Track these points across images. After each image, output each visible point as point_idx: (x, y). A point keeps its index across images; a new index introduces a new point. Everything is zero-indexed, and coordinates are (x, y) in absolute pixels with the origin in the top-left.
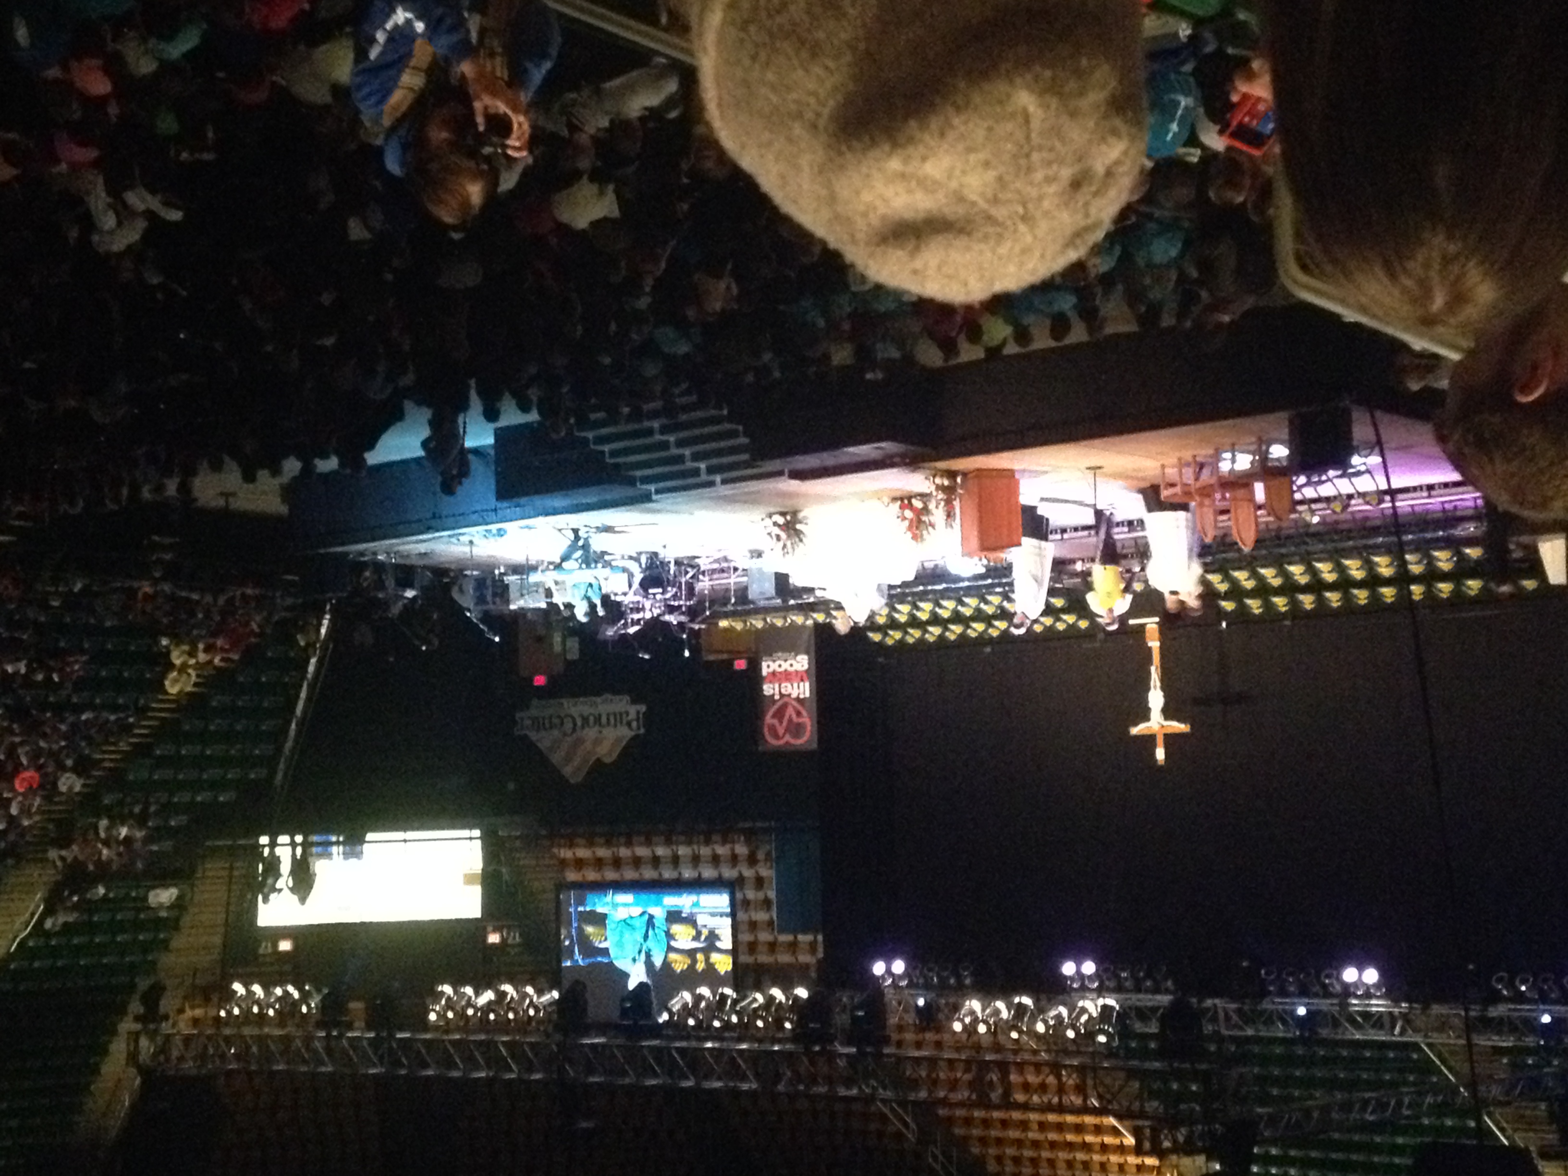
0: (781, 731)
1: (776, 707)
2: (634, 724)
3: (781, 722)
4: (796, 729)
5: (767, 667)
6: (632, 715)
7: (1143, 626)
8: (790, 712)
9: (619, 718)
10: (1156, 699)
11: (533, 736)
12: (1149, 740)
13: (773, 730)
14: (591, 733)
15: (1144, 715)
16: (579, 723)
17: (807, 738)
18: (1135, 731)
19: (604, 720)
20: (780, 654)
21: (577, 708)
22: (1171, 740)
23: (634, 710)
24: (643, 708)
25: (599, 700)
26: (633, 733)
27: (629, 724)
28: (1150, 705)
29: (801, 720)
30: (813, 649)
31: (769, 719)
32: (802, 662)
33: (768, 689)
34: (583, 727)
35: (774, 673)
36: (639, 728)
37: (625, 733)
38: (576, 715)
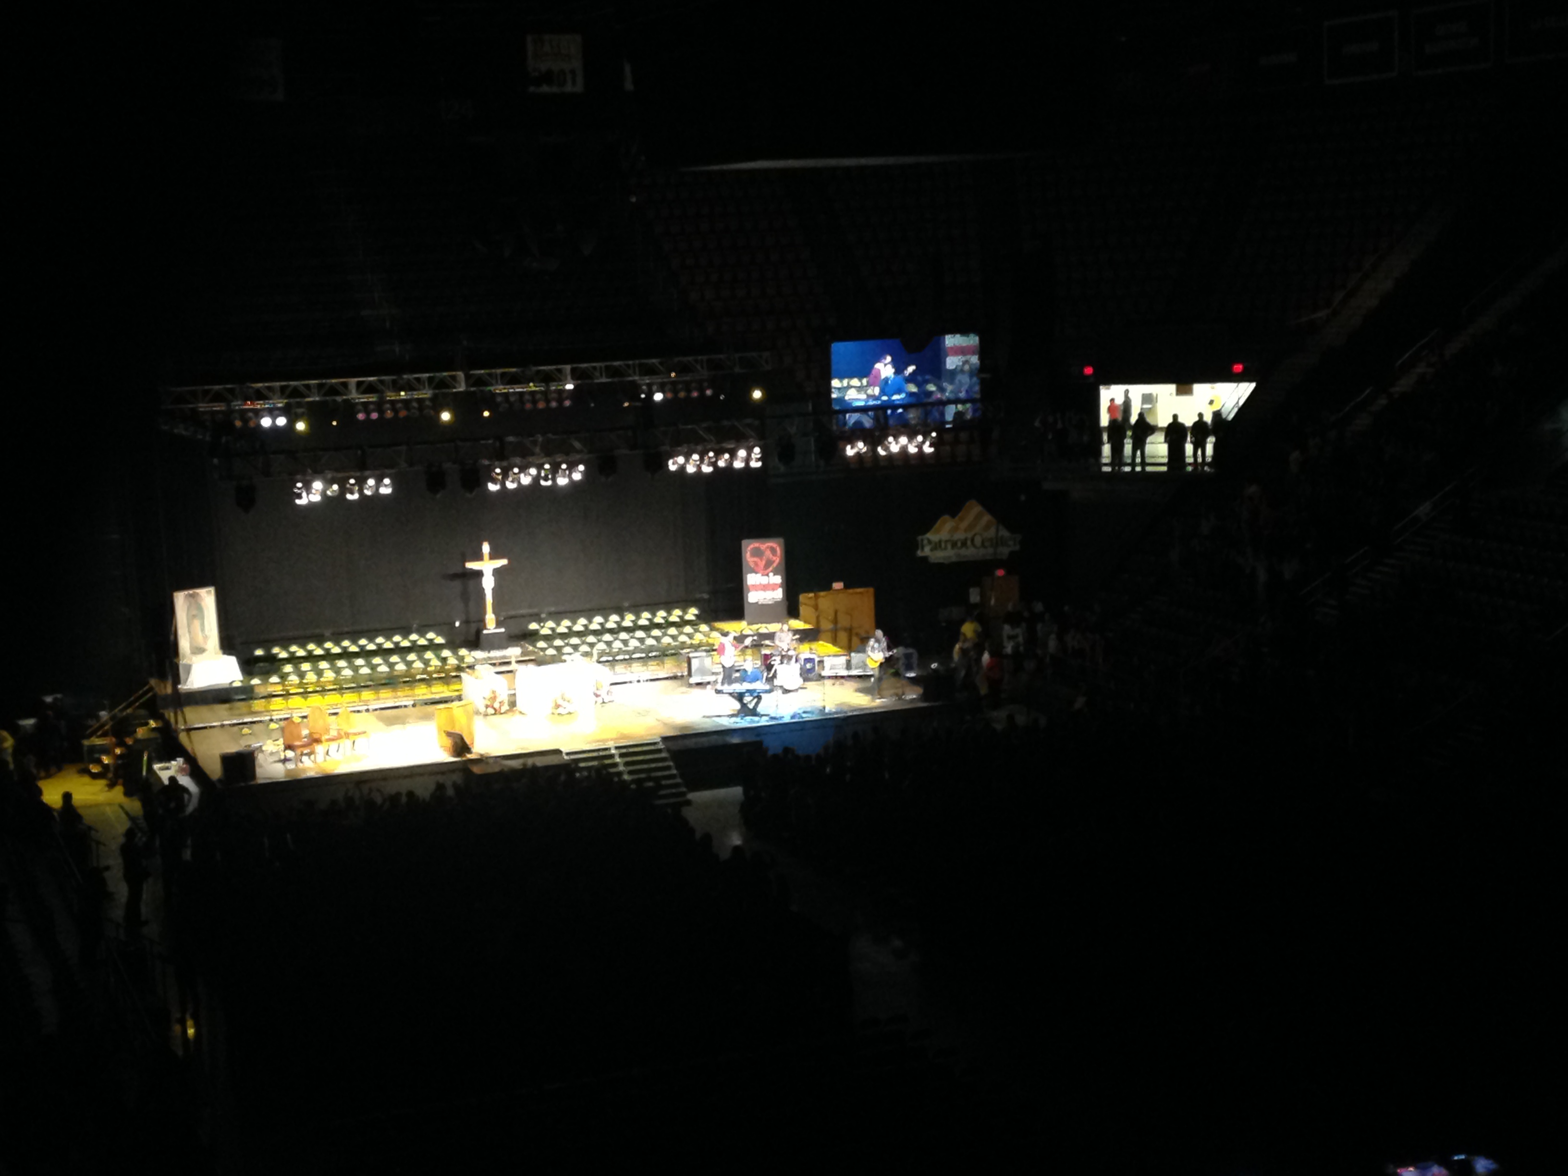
0: (768, 551)
1: (771, 569)
2: (925, 542)
3: (768, 558)
4: (757, 553)
5: (778, 594)
6: (927, 548)
7: (496, 628)
8: (762, 564)
9: (937, 546)
10: (488, 583)
11: (1004, 533)
13: (773, 550)
14: (960, 536)
16: (969, 543)
17: (749, 547)
18: (504, 562)
19: (949, 545)
20: (770, 603)
21: (969, 553)
23: (926, 551)
24: (920, 553)
26: (929, 535)
27: (930, 542)
29: (755, 559)
30: (746, 606)
31: (777, 560)
32: (753, 597)
33: (778, 579)
34: (966, 539)
35: (773, 590)
36: (922, 540)
38: (972, 548)
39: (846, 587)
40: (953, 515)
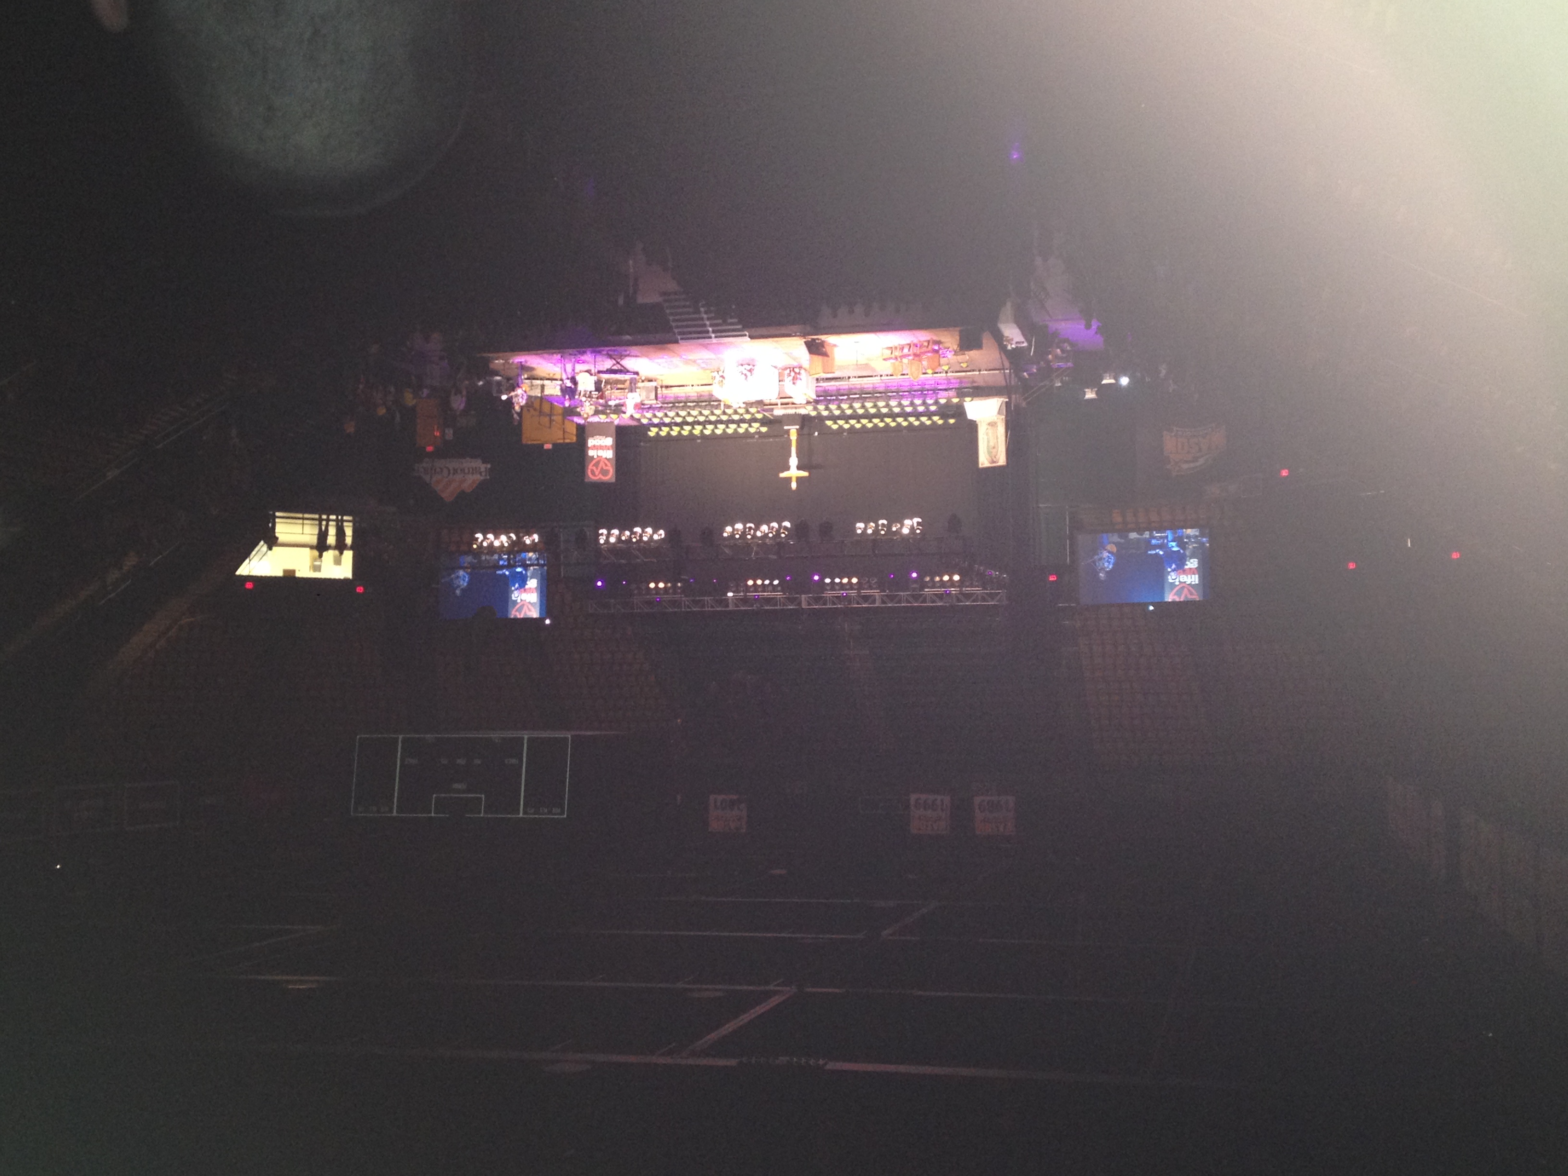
0: (597, 473)
1: (596, 460)
2: (483, 474)
3: (597, 468)
4: (604, 472)
5: (591, 442)
6: (483, 469)
7: (790, 429)
8: (602, 464)
9: (475, 471)
10: (794, 461)
11: (427, 478)
12: (789, 479)
13: (593, 472)
14: (458, 477)
15: (788, 468)
16: (452, 472)
17: (610, 476)
18: (782, 475)
19: (466, 471)
20: (598, 436)
21: (453, 464)
22: (799, 479)
23: (483, 467)
24: (489, 466)
25: (464, 460)
26: (482, 478)
27: (481, 473)
28: (790, 464)
29: (607, 468)
30: (614, 436)
31: (590, 467)
32: (609, 441)
33: (591, 453)
34: (454, 474)
35: (594, 446)
36: (486, 475)
37: (478, 478)
38: (451, 468)
39: (543, 445)
40: (463, 492)
